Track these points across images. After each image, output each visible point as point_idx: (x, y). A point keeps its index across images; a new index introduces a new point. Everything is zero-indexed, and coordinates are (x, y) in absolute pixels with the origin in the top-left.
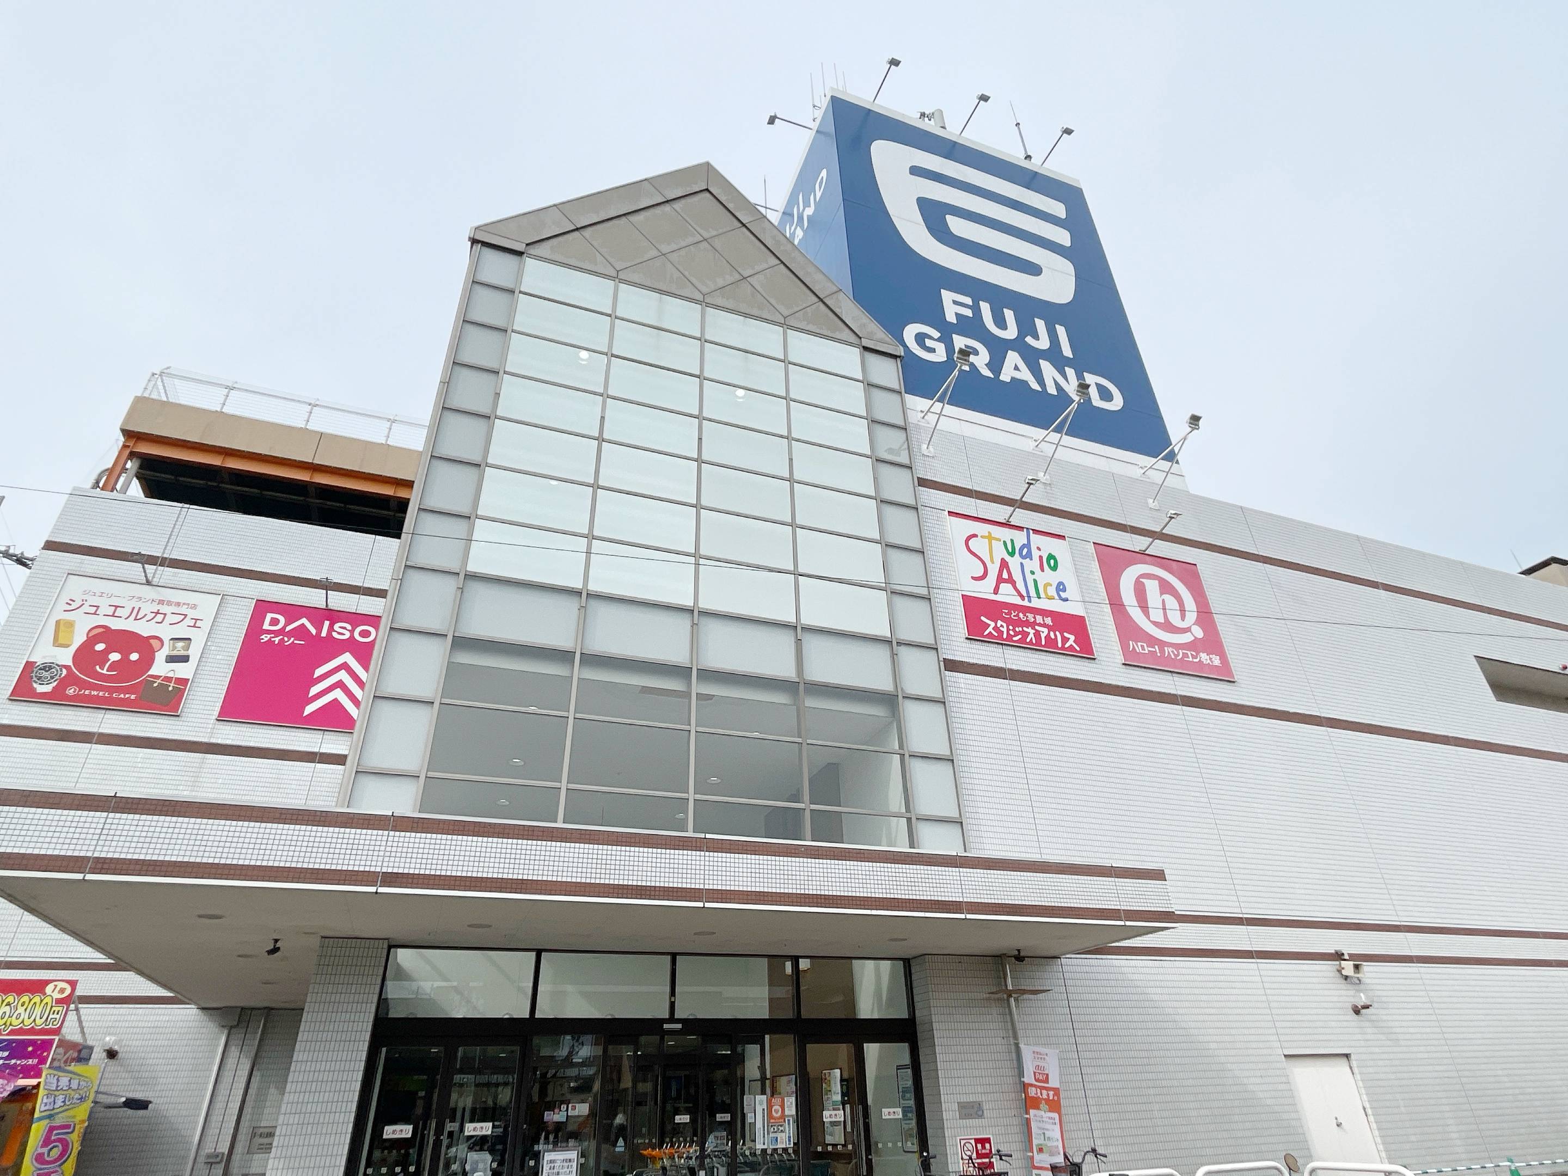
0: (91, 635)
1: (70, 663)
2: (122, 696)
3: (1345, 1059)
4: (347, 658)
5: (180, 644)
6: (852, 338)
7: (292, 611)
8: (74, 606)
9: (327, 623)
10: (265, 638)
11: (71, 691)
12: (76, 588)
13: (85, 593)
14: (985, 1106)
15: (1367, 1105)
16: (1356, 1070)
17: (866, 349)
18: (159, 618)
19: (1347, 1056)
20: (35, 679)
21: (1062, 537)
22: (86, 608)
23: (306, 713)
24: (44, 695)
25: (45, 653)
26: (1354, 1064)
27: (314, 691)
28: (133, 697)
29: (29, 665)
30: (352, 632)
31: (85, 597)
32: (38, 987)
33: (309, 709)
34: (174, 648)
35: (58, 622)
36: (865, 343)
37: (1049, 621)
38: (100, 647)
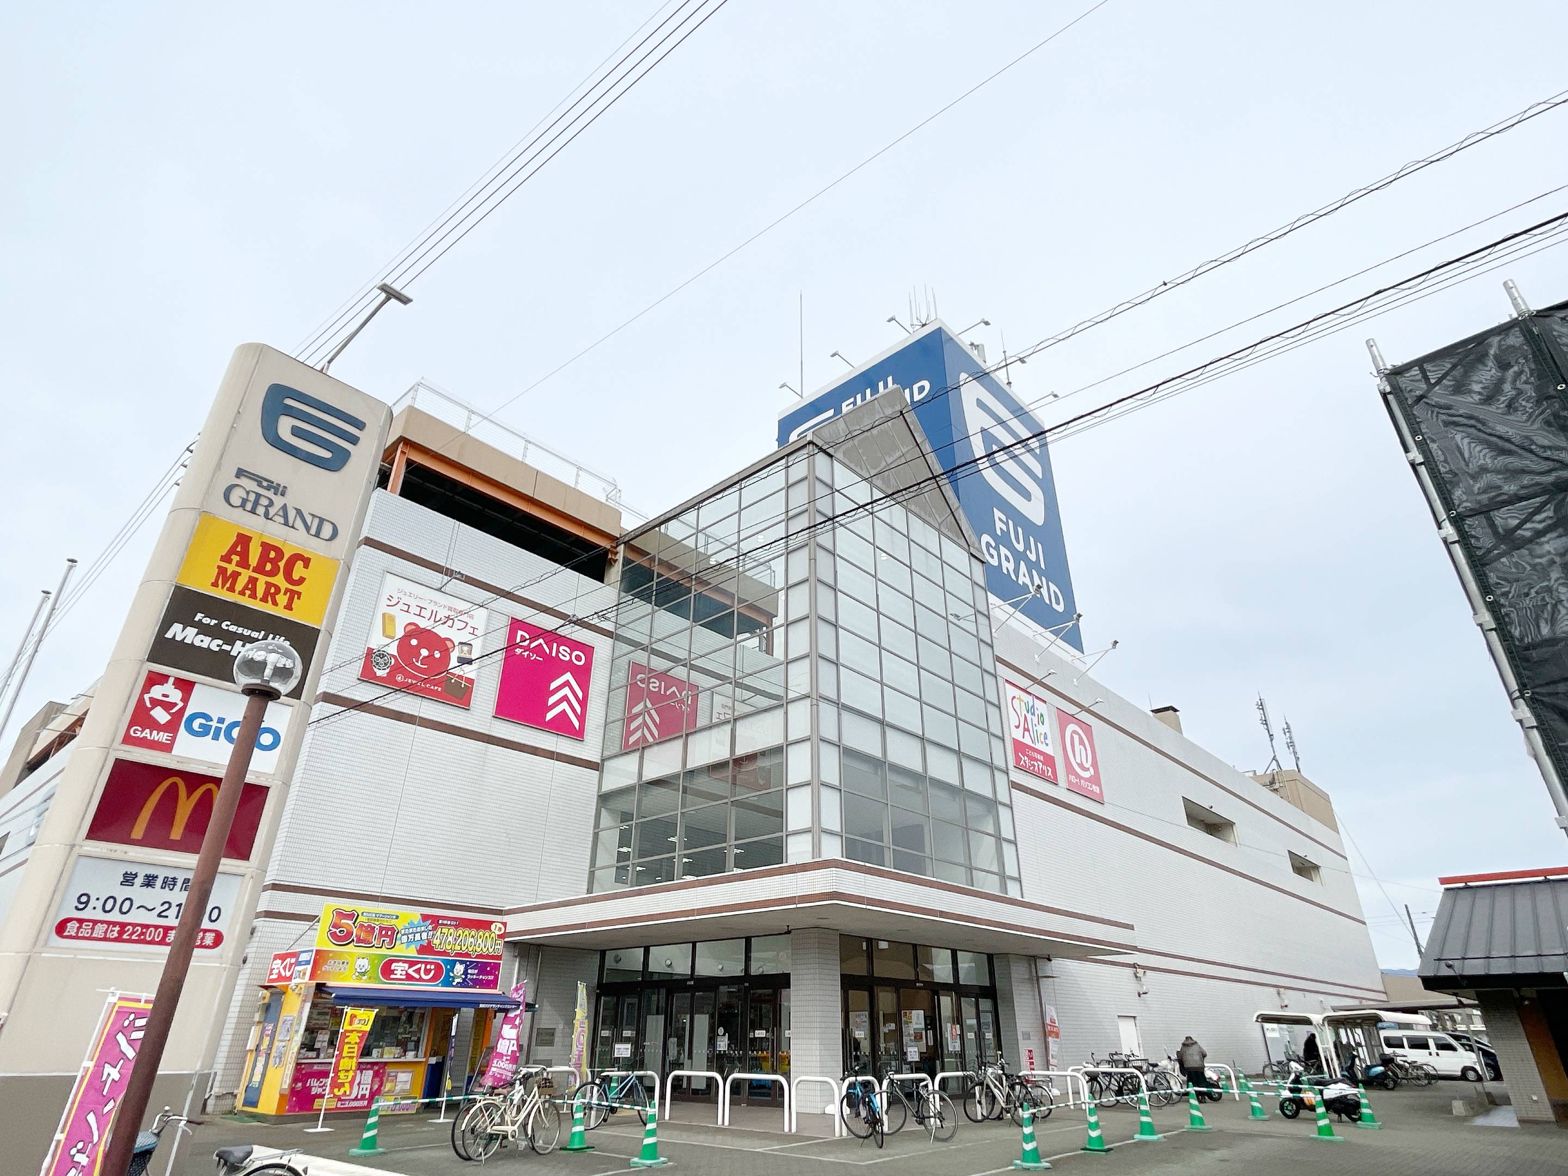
0: (407, 630)
1: (396, 654)
2: (432, 687)
3: (1132, 1020)
4: (568, 676)
5: (466, 648)
6: (966, 547)
7: (535, 632)
8: (394, 602)
9: (555, 645)
10: (518, 651)
11: (400, 678)
12: (393, 585)
13: (400, 591)
14: (1031, 1034)
15: (1140, 1042)
16: (1138, 1025)
17: (971, 554)
18: (450, 623)
19: (1134, 1017)
20: (374, 664)
21: (1045, 702)
22: (400, 606)
23: (547, 719)
24: (381, 679)
25: (377, 641)
26: (1137, 1022)
27: (552, 700)
28: (440, 689)
29: (370, 651)
30: (571, 655)
31: (400, 595)
32: (486, 925)
33: (550, 716)
34: (462, 651)
35: (384, 615)
36: (972, 550)
37: (1042, 758)
38: (414, 642)
